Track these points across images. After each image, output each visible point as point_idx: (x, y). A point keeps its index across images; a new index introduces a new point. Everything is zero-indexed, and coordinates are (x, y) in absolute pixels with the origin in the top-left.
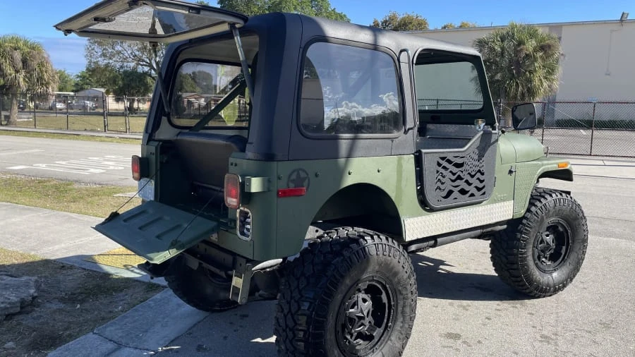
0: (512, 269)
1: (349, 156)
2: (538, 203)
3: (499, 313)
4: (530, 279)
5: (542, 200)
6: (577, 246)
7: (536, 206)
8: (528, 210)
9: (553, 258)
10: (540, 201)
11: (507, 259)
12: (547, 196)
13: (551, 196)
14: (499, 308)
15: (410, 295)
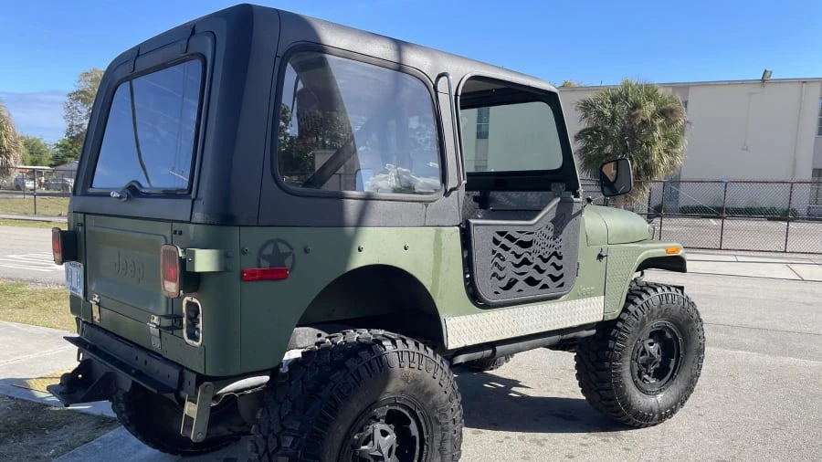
0: (602, 389)
1: (360, 223)
2: (637, 300)
3: (584, 448)
4: (627, 404)
5: (644, 295)
6: (692, 357)
7: (635, 304)
8: (625, 310)
9: (659, 374)
10: (641, 298)
11: (596, 375)
12: (650, 291)
13: (655, 290)
14: (585, 442)
15: (451, 424)
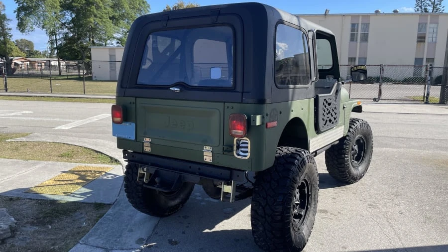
0: (341, 168)
1: (292, 100)
2: (353, 126)
4: (350, 173)
5: (355, 124)
6: (369, 151)
7: (352, 128)
8: (349, 131)
9: (358, 159)
10: (354, 125)
11: (338, 161)
12: (357, 122)
13: (358, 121)
14: (335, 192)
